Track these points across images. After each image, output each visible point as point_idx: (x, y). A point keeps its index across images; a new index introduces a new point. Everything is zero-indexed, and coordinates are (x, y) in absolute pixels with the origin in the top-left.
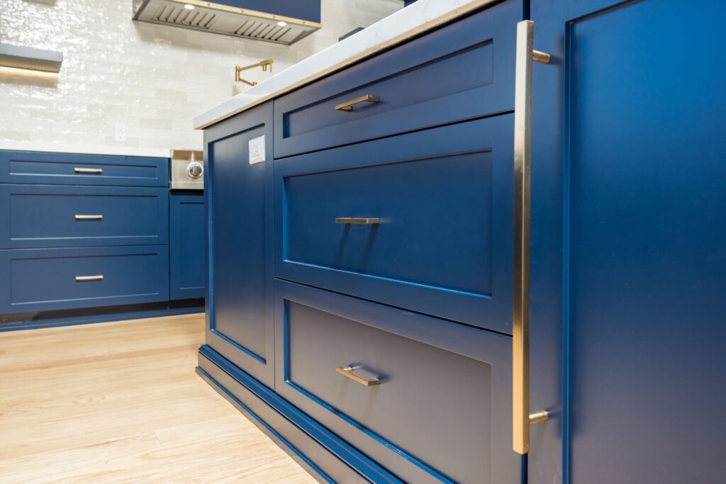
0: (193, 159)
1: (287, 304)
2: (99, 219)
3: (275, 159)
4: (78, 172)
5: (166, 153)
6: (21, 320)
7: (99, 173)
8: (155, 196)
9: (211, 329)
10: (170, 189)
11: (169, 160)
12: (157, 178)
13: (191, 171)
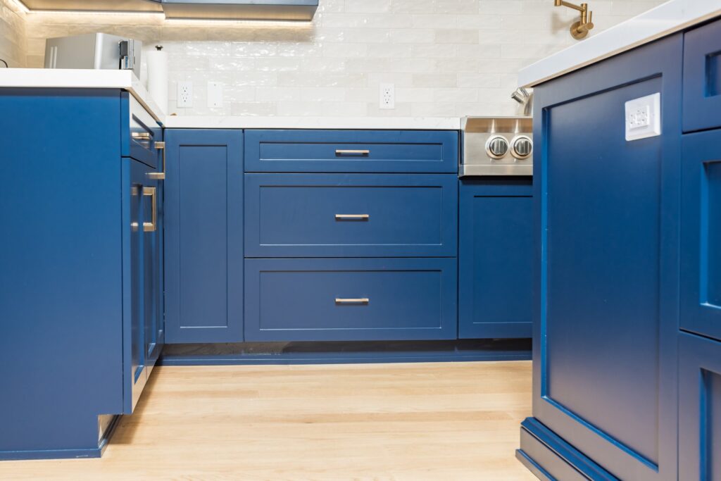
0: (493, 131)
1: (707, 376)
2: (365, 219)
3: (684, 133)
4: (339, 155)
5: (454, 124)
6: (269, 352)
7: (365, 155)
8: (440, 187)
9: (542, 395)
10: (460, 175)
11: (460, 132)
12: (442, 160)
13: (491, 148)
